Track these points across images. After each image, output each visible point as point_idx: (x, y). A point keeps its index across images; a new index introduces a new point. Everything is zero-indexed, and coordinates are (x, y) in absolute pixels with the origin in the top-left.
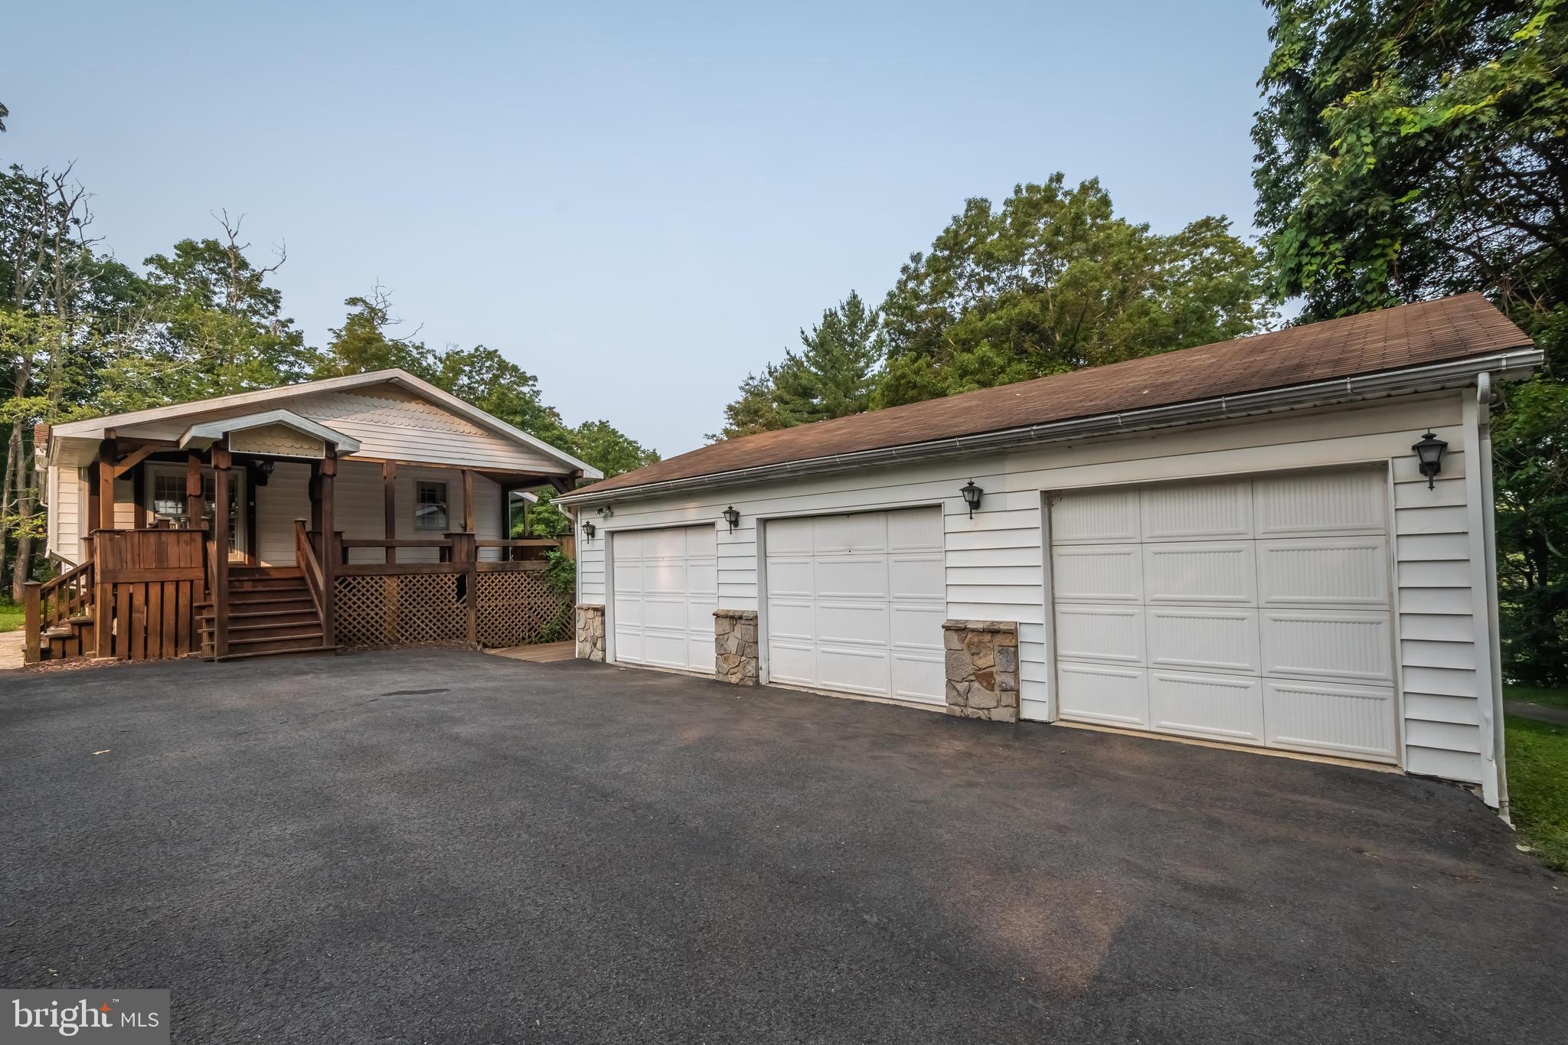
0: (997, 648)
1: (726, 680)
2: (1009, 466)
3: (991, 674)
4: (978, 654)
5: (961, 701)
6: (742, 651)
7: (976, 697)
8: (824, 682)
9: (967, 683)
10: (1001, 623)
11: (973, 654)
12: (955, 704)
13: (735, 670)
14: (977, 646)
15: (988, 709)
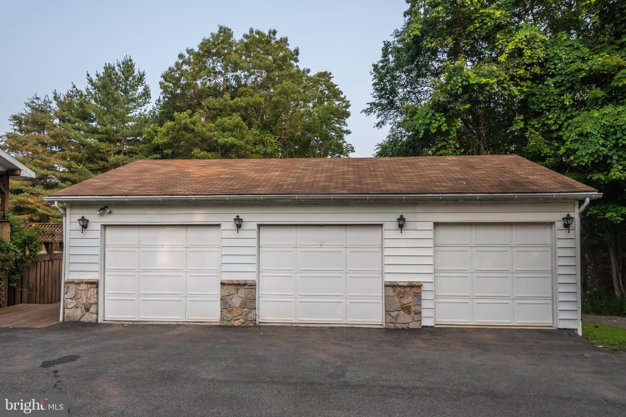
0: (412, 294)
1: (230, 325)
2: (418, 209)
3: (410, 306)
4: (403, 297)
5: (394, 321)
6: (244, 305)
7: (402, 318)
8: (301, 319)
9: (397, 312)
10: (414, 282)
11: (401, 298)
12: (390, 323)
13: (239, 317)
14: (403, 294)
15: (408, 323)
